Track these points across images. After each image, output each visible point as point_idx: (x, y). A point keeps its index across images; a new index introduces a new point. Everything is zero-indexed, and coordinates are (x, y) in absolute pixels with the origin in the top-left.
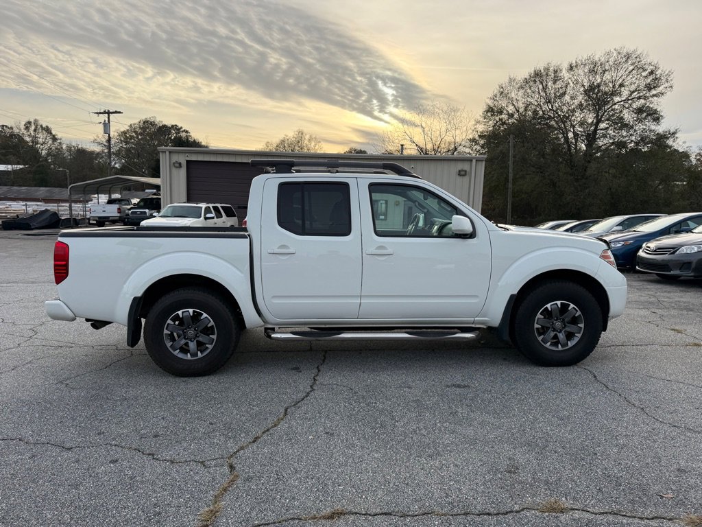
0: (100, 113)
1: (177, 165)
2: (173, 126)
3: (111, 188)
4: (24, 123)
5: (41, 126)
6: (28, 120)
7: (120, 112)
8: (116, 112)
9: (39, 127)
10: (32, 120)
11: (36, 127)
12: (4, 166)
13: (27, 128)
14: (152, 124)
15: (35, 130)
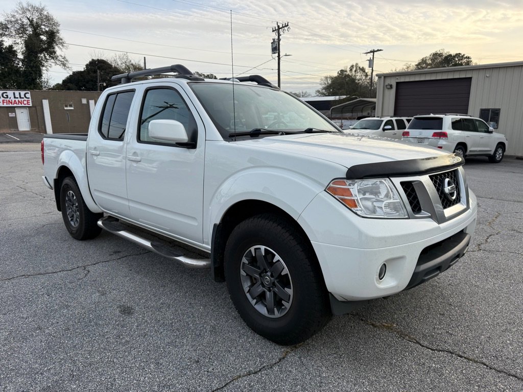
0: (368, 53)
1: (389, 87)
2: (457, 54)
3: (363, 108)
4: (349, 67)
5: (359, 68)
6: (352, 65)
7: (381, 50)
8: (378, 50)
9: (358, 68)
10: (355, 65)
11: (356, 68)
12: (334, 97)
13: (351, 70)
14: (441, 55)
15: (355, 71)
